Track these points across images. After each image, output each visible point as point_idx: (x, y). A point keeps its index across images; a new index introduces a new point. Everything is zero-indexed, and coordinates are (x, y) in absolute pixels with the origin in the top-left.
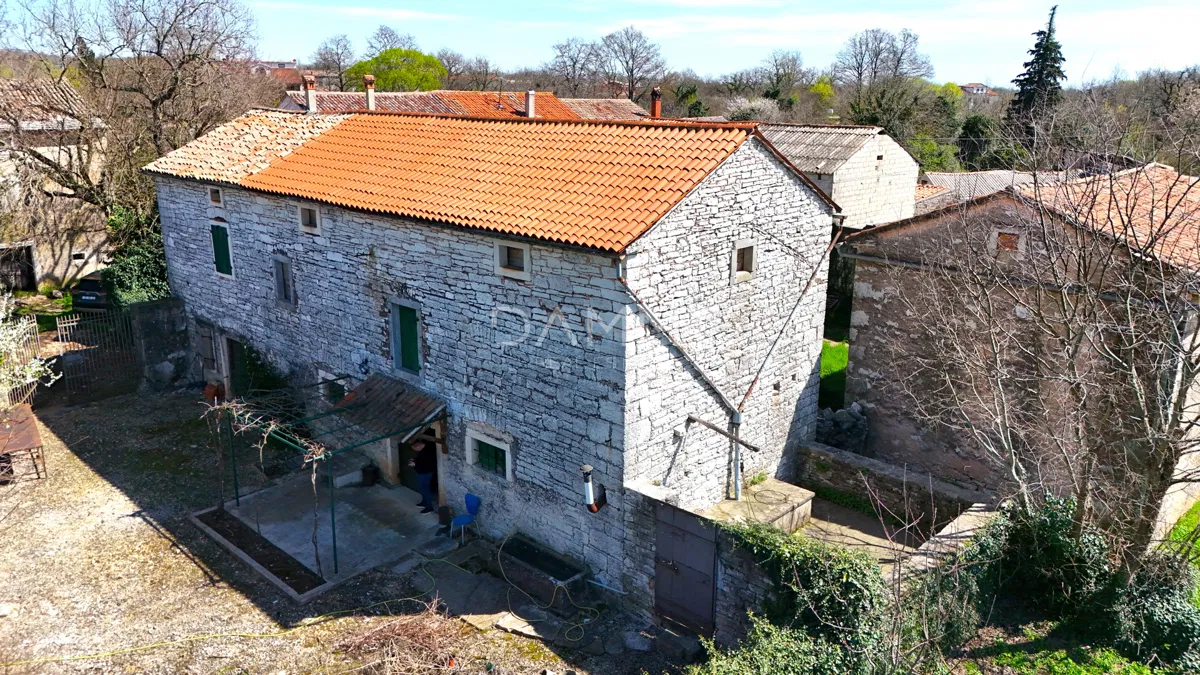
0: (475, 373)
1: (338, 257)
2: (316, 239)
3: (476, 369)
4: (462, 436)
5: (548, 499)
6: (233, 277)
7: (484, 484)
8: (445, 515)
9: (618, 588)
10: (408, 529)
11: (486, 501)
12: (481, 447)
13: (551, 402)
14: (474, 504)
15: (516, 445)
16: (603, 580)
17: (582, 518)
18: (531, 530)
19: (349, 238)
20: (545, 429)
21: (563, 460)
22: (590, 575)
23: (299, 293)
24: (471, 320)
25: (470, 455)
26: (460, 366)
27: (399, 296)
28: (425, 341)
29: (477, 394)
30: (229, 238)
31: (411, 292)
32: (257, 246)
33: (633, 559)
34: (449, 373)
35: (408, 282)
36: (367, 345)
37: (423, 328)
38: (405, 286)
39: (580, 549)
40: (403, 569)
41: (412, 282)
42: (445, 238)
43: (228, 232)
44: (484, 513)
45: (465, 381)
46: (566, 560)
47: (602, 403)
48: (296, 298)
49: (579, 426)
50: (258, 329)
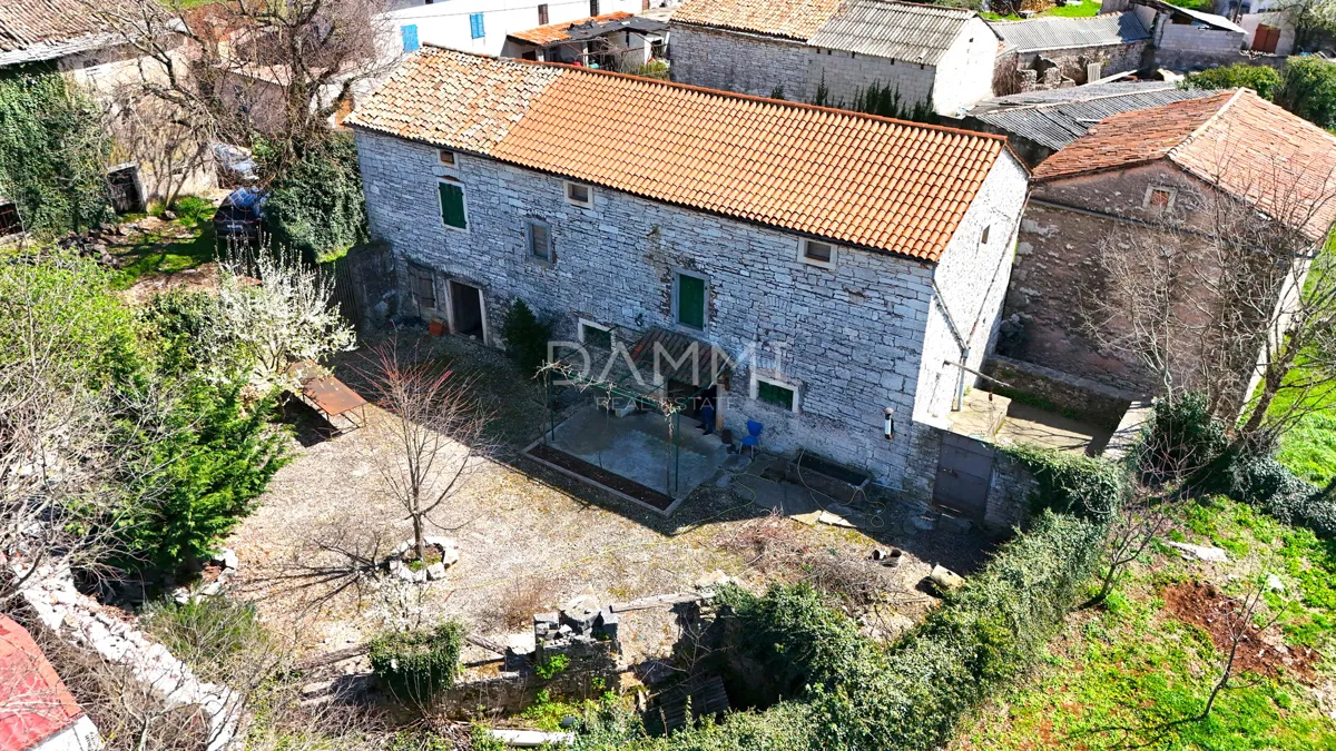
0: (767, 333)
1: (615, 230)
2: (584, 211)
3: (768, 330)
4: (746, 379)
5: (835, 426)
6: (468, 231)
7: (770, 415)
8: (727, 435)
9: (898, 487)
11: (767, 426)
13: (846, 359)
14: (755, 428)
15: (805, 388)
16: (885, 482)
17: (868, 441)
18: (815, 447)
19: (629, 215)
20: (837, 378)
21: (853, 400)
22: (873, 479)
23: (559, 254)
24: (766, 294)
25: (753, 392)
26: (750, 327)
27: (685, 268)
28: (711, 305)
30: (464, 198)
31: (700, 266)
32: (503, 207)
33: (914, 468)
34: (738, 331)
35: (697, 258)
36: (641, 303)
37: (711, 295)
38: (693, 261)
39: (863, 461)
42: (744, 230)
43: (463, 191)
44: (764, 435)
45: (755, 337)
46: (850, 468)
47: (898, 362)
48: (555, 257)
49: (873, 377)
50: (499, 278)
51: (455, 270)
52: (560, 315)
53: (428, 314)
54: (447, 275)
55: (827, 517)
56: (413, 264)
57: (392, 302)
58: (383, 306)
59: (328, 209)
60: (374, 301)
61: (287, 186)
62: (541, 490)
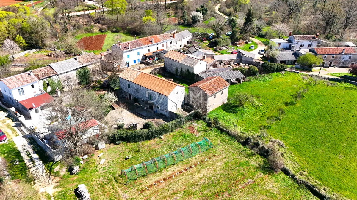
0: (157, 101)
2: (141, 88)
4: (156, 106)
5: (163, 111)
6: (130, 89)
7: (158, 109)
8: (154, 111)
10: (151, 113)
12: (157, 107)
13: (163, 104)
14: (157, 111)
15: (160, 107)
16: (167, 116)
17: (165, 112)
18: (161, 113)
19: (145, 89)
20: (162, 106)
21: (164, 108)
25: (156, 107)
27: (150, 95)
29: (157, 103)
30: (130, 85)
32: (134, 87)
33: (169, 115)
36: (146, 98)
37: (152, 97)
39: (165, 114)
40: (152, 116)
42: (154, 92)
47: (167, 105)
48: (138, 92)
49: (165, 106)
50: (133, 94)
51: (129, 93)
52: (139, 98)
53: (126, 97)
54: (128, 93)
55: (161, 119)
56: (125, 91)
57: (122, 95)
58: (121, 96)
59: (116, 83)
60: (120, 95)
61: (111, 81)
62: (134, 115)
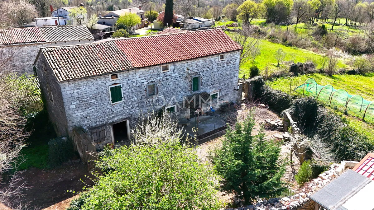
1: (177, 74)
2: (167, 73)
3: (213, 81)
5: (226, 96)
6: (123, 101)
12: (213, 96)
13: (227, 79)
19: (180, 68)
20: (226, 84)
21: (228, 87)
23: (159, 91)
24: (213, 72)
28: (201, 82)
29: (213, 86)
30: (122, 89)
31: (199, 73)
33: (238, 95)
34: (207, 85)
36: (184, 92)
38: (197, 73)
41: (199, 71)
42: (208, 58)
43: (122, 86)
45: (211, 85)
49: (232, 80)
50: (135, 111)
51: (115, 119)
